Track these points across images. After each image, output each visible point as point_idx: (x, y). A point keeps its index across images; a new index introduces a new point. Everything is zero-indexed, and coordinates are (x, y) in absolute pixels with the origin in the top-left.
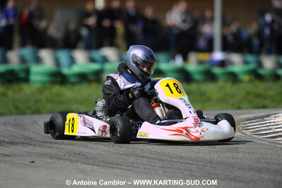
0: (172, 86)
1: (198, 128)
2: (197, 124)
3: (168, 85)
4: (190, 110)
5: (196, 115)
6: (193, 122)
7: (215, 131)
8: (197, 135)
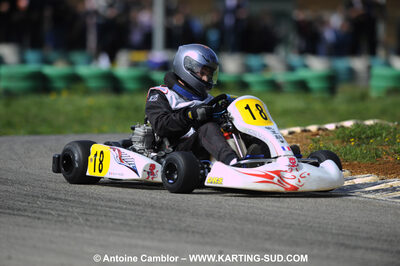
0: (253, 109)
1: (295, 173)
2: (293, 166)
3: (247, 107)
4: (283, 145)
5: (291, 153)
6: (288, 163)
7: (319, 177)
8: (294, 182)
